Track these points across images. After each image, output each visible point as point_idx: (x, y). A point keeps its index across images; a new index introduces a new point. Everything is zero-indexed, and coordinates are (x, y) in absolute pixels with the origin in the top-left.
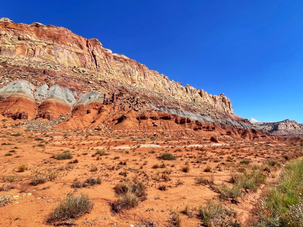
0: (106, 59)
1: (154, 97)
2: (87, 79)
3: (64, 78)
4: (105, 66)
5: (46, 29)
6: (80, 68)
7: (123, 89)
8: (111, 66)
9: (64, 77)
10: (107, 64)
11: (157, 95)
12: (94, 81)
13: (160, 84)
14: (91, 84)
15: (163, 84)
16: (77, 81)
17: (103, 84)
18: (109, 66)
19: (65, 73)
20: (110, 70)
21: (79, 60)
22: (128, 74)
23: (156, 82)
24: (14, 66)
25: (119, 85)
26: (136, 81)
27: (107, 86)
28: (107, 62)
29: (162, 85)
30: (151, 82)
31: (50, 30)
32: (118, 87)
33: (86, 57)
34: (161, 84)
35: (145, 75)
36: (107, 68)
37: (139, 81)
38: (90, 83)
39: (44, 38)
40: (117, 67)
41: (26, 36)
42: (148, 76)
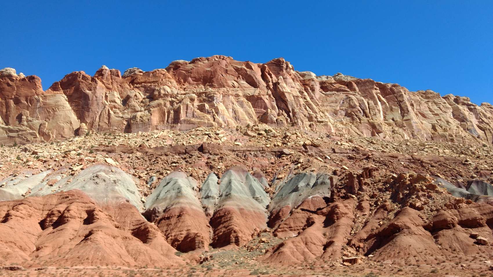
0: (305, 94)
1: (442, 159)
2: (278, 146)
3: (237, 152)
4: (306, 109)
5: (190, 68)
6: (259, 125)
7: (358, 153)
8: (318, 105)
9: (235, 151)
10: (311, 104)
11: (447, 151)
12: (292, 148)
13: (448, 122)
14: (288, 155)
15: (456, 118)
16: (261, 155)
17: (312, 151)
18: (314, 106)
19: (236, 143)
20: (319, 116)
21: (253, 109)
22: (359, 114)
23: (437, 118)
24: (156, 148)
25: (346, 145)
26: (383, 127)
27: (321, 154)
28: (308, 99)
29: (454, 123)
30: (424, 122)
31: (198, 67)
32: (346, 151)
33: (266, 101)
34: (451, 121)
35: (403, 106)
36: (311, 113)
37: (389, 125)
38: (286, 155)
39: (190, 83)
40: (333, 104)
41: (164, 90)
42: (410, 108)
